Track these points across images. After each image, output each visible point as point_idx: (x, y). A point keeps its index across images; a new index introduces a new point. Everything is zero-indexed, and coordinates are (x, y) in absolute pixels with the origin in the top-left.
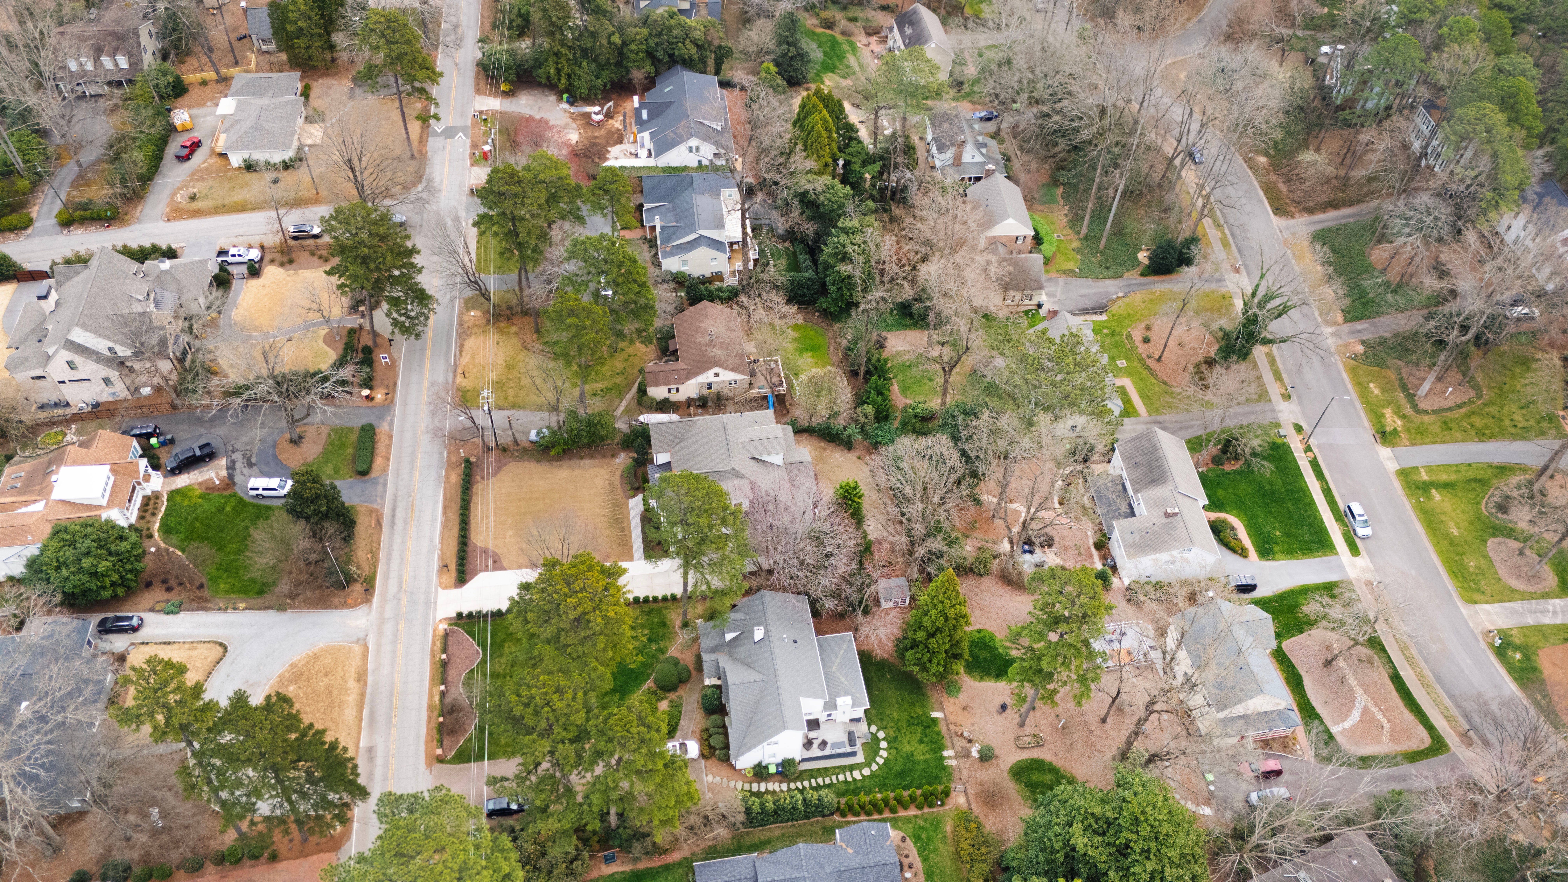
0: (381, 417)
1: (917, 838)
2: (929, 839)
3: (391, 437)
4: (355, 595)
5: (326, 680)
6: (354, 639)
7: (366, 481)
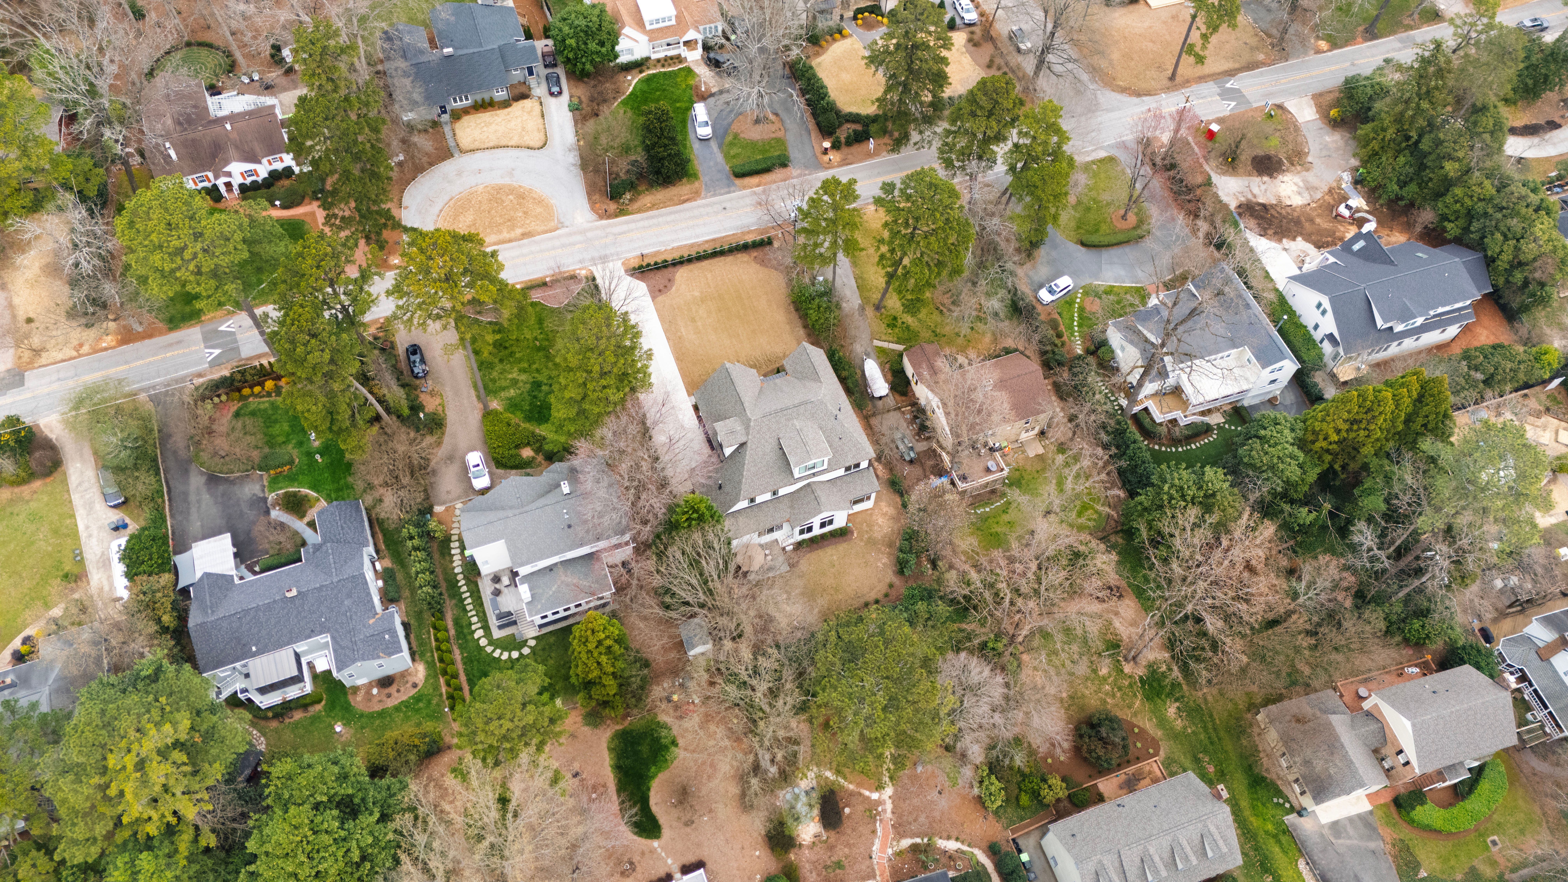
0: (805, 166)
1: (418, 699)
2: (418, 711)
4: (605, 207)
5: (520, 214)
6: (562, 220)
7: (728, 178)
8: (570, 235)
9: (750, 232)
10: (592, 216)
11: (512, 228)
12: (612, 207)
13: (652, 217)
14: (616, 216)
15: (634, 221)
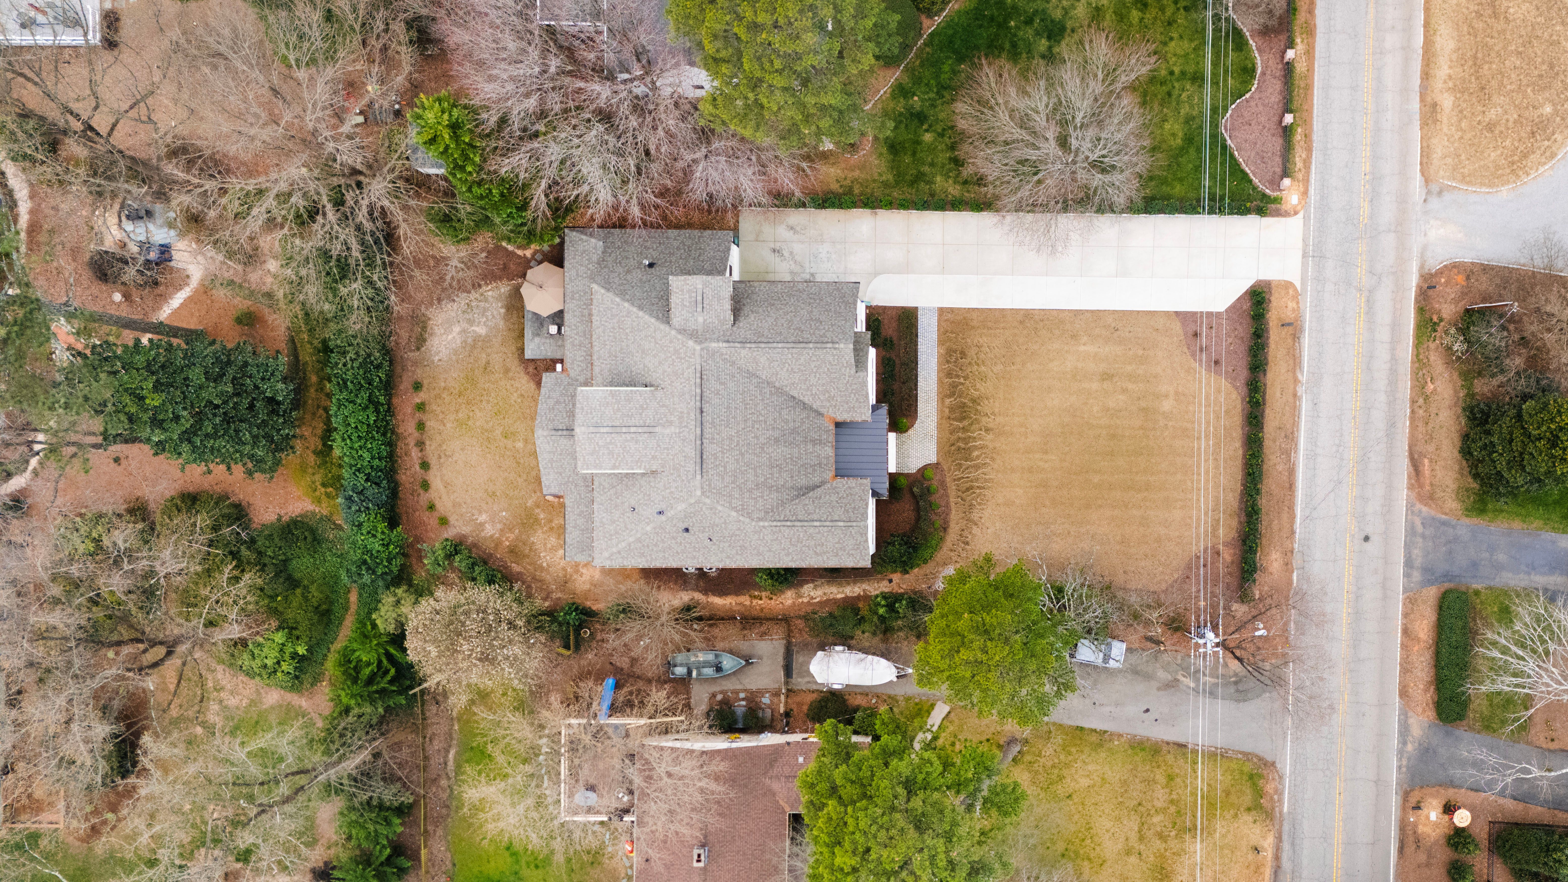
0: (1426, 752)
3: (1404, 693)
4: (1452, 293)
5: (1492, 114)
6: (1447, 197)
7: (1447, 576)
8: (1402, 200)
9: (1288, 566)
10: (1437, 260)
11: (1459, 89)
12: (1448, 310)
13: (1393, 382)
14: (1421, 310)
15: (1394, 342)
